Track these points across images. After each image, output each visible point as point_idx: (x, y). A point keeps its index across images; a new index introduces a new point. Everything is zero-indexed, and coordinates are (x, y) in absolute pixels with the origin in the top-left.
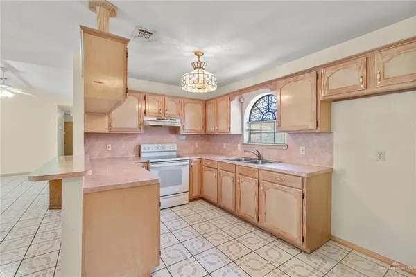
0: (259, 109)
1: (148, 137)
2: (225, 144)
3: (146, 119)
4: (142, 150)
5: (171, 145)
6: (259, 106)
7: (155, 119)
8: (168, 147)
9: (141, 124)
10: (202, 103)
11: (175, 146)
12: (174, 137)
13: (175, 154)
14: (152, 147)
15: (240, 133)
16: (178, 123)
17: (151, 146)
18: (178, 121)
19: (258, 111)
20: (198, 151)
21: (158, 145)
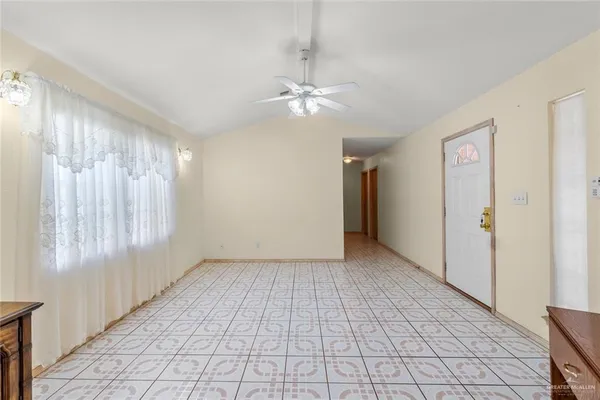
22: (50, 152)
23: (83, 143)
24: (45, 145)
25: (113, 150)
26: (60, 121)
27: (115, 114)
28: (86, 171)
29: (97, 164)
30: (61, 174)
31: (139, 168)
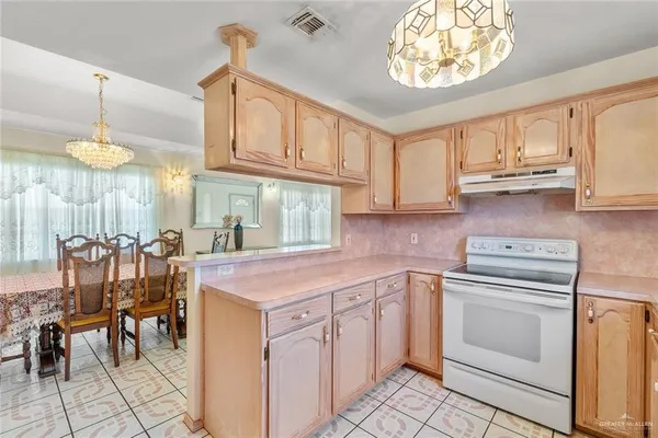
1: (488, 221)
3: (462, 180)
4: (469, 249)
7: (488, 177)
9: (454, 191)
11: (574, 245)
17: (488, 241)
21: (509, 241)
22: (282, 204)
23: (292, 199)
24: (281, 202)
25: (302, 200)
26: (285, 193)
28: (293, 210)
29: (297, 207)
30: (285, 211)
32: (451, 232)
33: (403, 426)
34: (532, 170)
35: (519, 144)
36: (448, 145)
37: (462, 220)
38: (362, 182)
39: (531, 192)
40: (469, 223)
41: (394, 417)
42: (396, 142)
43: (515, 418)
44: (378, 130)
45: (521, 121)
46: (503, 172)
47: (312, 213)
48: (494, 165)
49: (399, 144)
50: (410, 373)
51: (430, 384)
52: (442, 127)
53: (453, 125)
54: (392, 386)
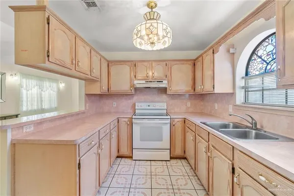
0: (260, 57)
1: (142, 97)
2: (216, 105)
3: (136, 82)
4: (136, 108)
5: (161, 104)
6: (260, 53)
7: (144, 82)
8: (158, 105)
9: (132, 86)
10: (190, 62)
11: (165, 104)
12: (164, 96)
13: (165, 112)
14: (144, 105)
15: (231, 91)
16: (164, 84)
17: (142, 104)
18: (165, 82)
19: (260, 60)
20: (191, 110)
21: (148, 104)
22: (22, 87)
23: (29, 85)
24: (21, 86)
25: (37, 85)
26: (24, 80)
27: (37, 76)
28: (30, 91)
29: (33, 89)
30: (24, 92)
31: (45, 89)
32: (129, 101)
33: (126, 179)
34: (157, 81)
35: (153, 72)
36: (130, 68)
37: (133, 97)
38: (98, 79)
39: (156, 88)
40: (135, 98)
41: (121, 177)
42: (109, 63)
43: (157, 162)
44: (103, 57)
45: (154, 64)
46: (149, 81)
47: (43, 93)
48: (146, 78)
49: (110, 64)
50: (119, 159)
51: (128, 161)
52: (128, 61)
53: (132, 61)
54: (115, 167)
